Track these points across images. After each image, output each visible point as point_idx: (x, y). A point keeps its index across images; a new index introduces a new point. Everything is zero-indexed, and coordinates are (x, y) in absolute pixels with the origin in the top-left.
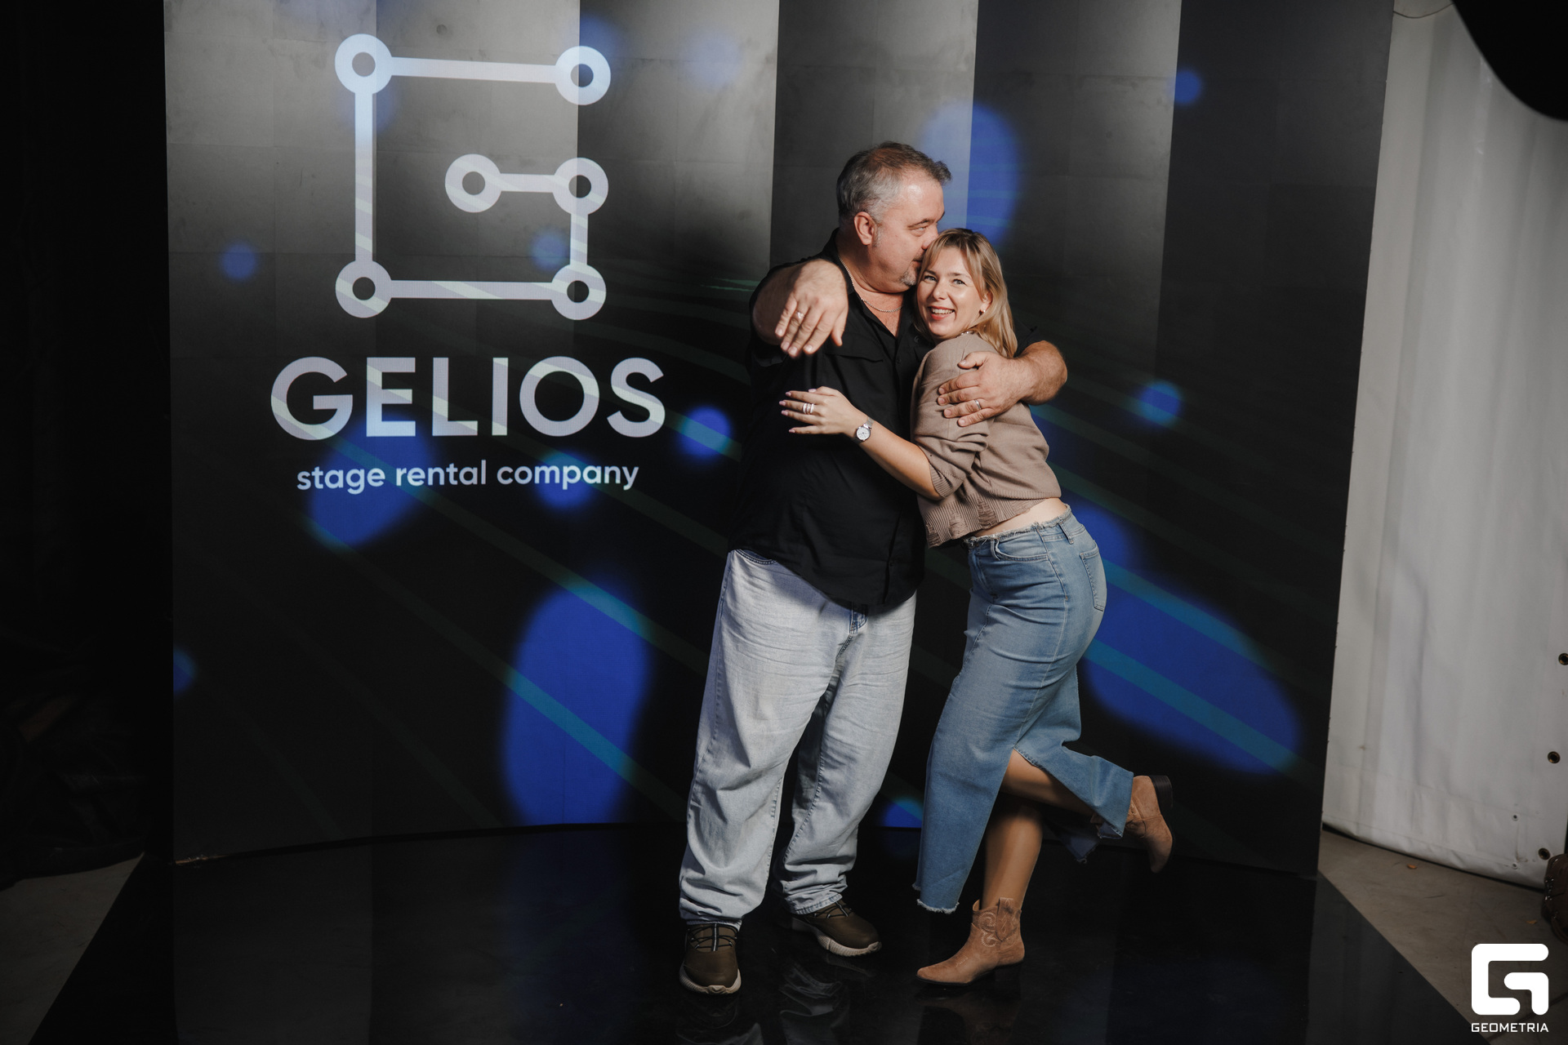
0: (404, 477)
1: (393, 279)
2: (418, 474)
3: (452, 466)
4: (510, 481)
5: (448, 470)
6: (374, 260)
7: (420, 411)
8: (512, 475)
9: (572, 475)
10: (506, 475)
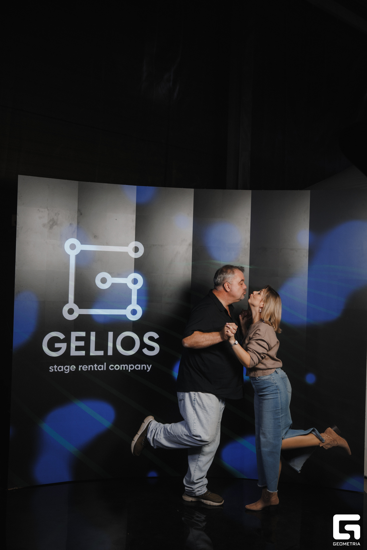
0: (81, 368)
1: (80, 309)
2: (85, 367)
3: (96, 364)
4: (113, 369)
5: (94, 366)
6: (74, 303)
7: (86, 348)
8: (114, 367)
9: (132, 367)
10: (112, 367)
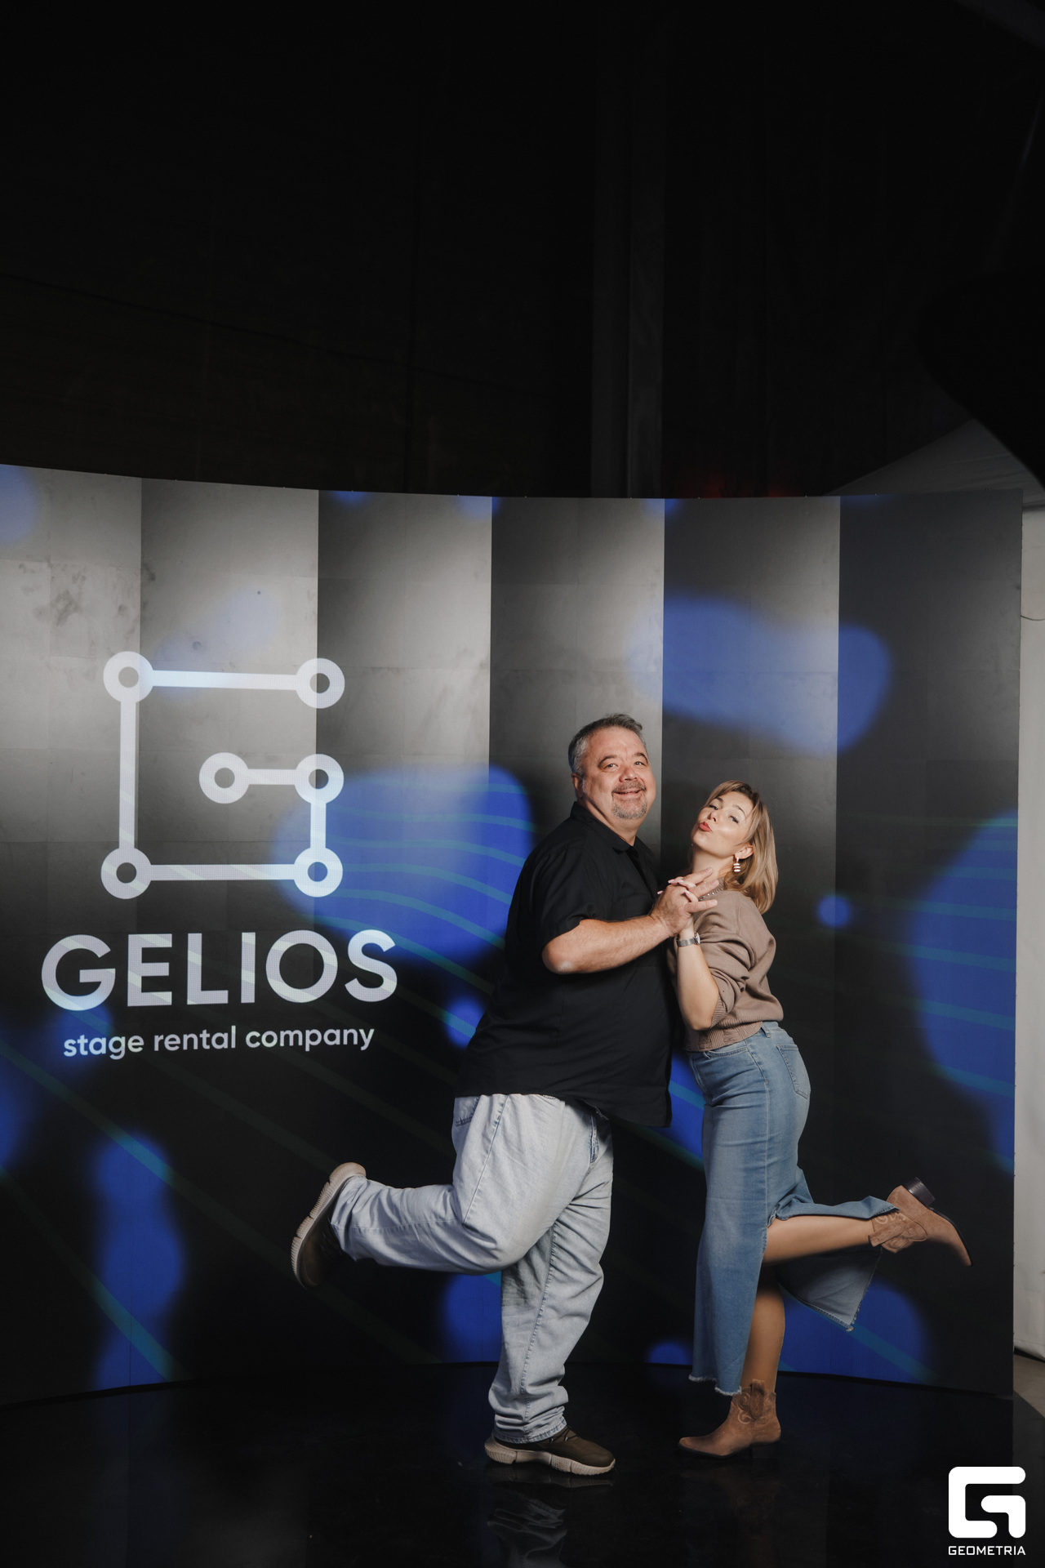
0: (162, 1043)
1: (152, 864)
2: (173, 1039)
3: (205, 1031)
4: (258, 1044)
5: (201, 1036)
6: (135, 847)
7: (176, 982)
8: (259, 1039)
9: (313, 1037)
10: (253, 1040)
